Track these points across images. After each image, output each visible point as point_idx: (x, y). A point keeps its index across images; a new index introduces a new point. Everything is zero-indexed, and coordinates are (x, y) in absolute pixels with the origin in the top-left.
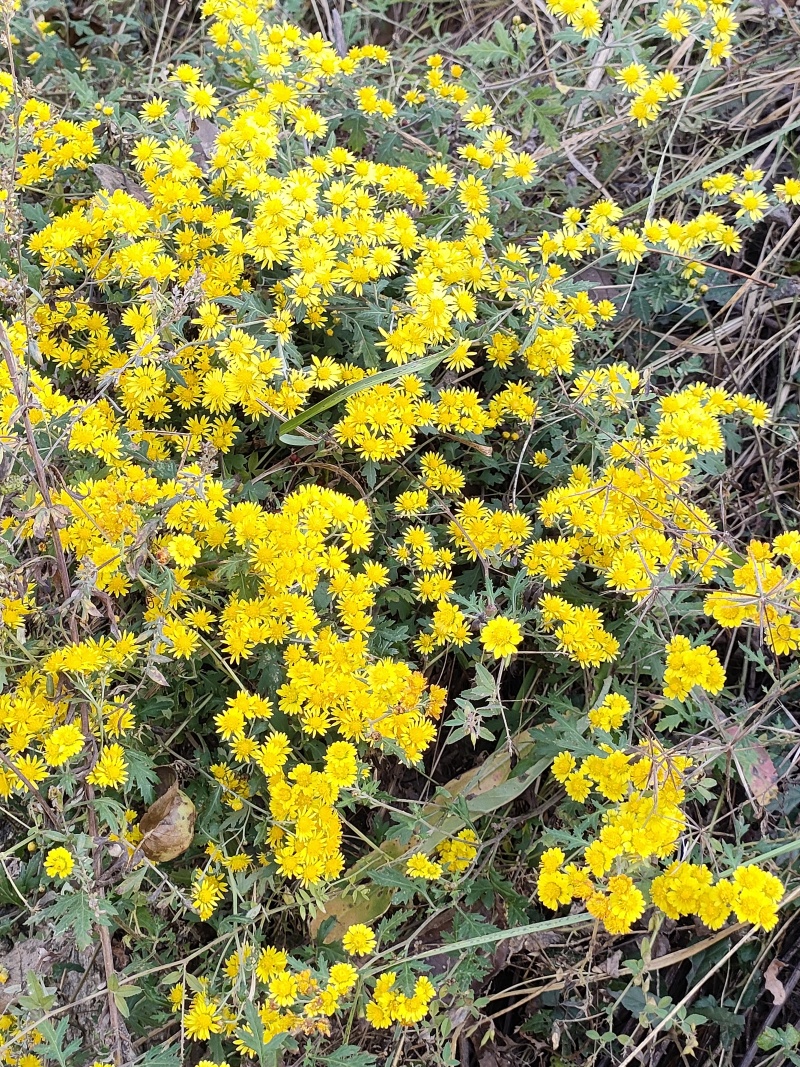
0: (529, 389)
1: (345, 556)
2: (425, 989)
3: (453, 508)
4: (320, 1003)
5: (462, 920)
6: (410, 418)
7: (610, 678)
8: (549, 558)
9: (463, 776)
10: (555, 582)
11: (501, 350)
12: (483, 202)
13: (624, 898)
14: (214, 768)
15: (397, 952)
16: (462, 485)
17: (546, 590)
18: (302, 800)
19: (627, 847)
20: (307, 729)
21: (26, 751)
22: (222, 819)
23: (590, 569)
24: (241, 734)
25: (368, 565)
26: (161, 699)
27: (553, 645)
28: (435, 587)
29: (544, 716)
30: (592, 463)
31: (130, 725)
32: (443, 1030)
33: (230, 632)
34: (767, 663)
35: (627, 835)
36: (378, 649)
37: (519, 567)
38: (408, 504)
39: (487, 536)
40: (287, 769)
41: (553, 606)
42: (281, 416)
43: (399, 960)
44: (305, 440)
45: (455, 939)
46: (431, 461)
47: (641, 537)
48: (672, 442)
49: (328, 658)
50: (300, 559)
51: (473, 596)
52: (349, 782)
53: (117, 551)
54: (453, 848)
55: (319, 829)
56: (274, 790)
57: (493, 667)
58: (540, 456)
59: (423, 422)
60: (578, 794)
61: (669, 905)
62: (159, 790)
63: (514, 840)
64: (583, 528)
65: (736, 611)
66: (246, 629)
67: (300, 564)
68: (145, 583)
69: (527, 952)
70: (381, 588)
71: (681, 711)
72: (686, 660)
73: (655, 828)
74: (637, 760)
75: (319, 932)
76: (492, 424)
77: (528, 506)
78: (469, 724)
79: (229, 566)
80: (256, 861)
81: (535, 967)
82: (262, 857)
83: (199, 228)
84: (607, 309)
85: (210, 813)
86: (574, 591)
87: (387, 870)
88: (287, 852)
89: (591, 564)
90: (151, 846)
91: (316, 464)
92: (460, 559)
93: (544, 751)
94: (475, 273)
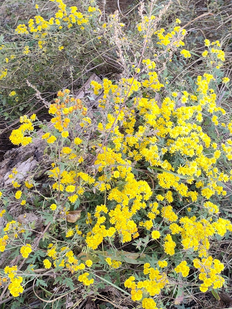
0: (198, 195)
1: (142, 199)
2: (92, 281)
3: (167, 205)
4: (75, 267)
5: (107, 276)
6: (172, 184)
7: (168, 258)
8: (175, 228)
9: (128, 252)
10: (173, 233)
11: (198, 185)
12: (218, 157)
13: (139, 295)
14: (88, 213)
15: (92, 271)
16: (172, 202)
17: (170, 233)
18: (99, 232)
19: (147, 287)
20: (110, 221)
21: (63, 184)
22: (83, 223)
23: (181, 236)
24: (99, 212)
25: (144, 203)
26: (89, 193)
27: (163, 244)
28: (152, 216)
29: (151, 255)
30: (198, 218)
31: (82, 194)
32: (88, 291)
33: (111, 193)
34: (196, 279)
35: (148, 285)
36: (133, 218)
37: (169, 225)
38: (159, 197)
39: (168, 215)
40: (101, 224)
41: (169, 237)
42: (151, 164)
43: (92, 273)
44: (151, 171)
45: (103, 278)
46: (170, 192)
47: (194, 239)
48: (214, 227)
49: (124, 212)
50: (134, 193)
51: (157, 224)
52: (110, 236)
53: (105, 165)
54: (115, 263)
55: (98, 239)
56: (96, 226)
57: (150, 238)
58: (190, 209)
59: (174, 186)
60: (145, 272)
61: (144, 304)
62: (77, 209)
63: (126, 271)
64: (185, 228)
65: (198, 265)
66: (115, 195)
67: (133, 193)
68: (105, 173)
69: (112, 292)
70: (143, 208)
71: (175, 275)
72: (183, 267)
73: (154, 289)
74: (160, 275)
75: (81, 256)
76: (186, 196)
77: (180, 215)
78: (138, 244)
79: (121, 182)
80: (82, 235)
81: (111, 296)
82: (84, 235)
83: (165, 119)
84: (225, 193)
85: (82, 220)
86: (175, 237)
87: (102, 256)
88: (89, 238)
89: (182, 236)
90: (68, 217)
91: (149, 176)
92: (160, 214)
93: (145, 260)
94: (206, 167)
